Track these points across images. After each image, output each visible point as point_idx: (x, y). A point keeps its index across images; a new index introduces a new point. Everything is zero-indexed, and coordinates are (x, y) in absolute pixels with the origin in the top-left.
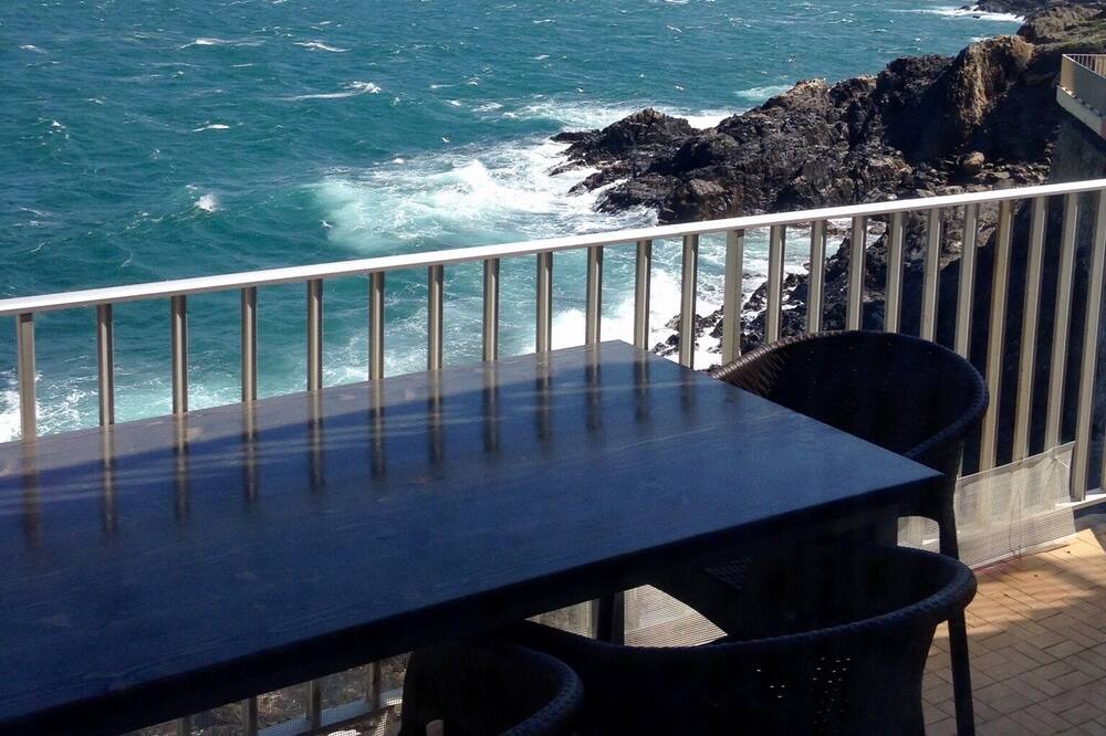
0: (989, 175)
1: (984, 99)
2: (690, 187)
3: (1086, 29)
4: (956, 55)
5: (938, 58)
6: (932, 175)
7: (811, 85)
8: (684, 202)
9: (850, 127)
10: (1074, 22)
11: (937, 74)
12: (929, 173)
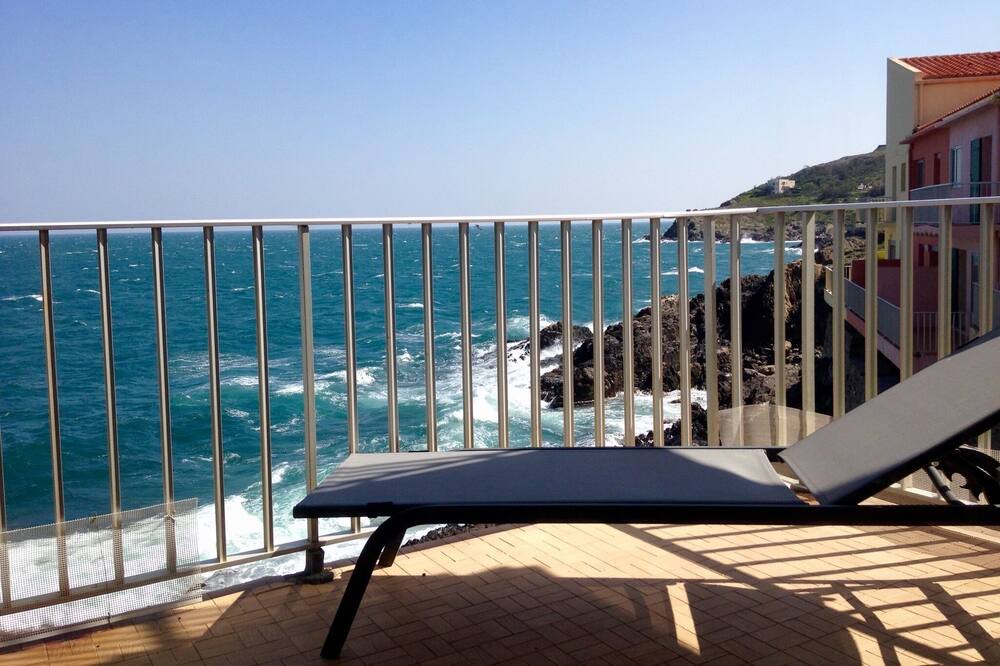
0: (795, 357)
1: (790, 304)
2: (584, 373)
3: (859, 253)
4: (767, 274)
5: (756, 277)
6: (756, 359)
7: (669, 299)
8: (580, 384)
9: (697, 327)
10: (850, 249)
11: (755, 288)
12: (754, 357)
